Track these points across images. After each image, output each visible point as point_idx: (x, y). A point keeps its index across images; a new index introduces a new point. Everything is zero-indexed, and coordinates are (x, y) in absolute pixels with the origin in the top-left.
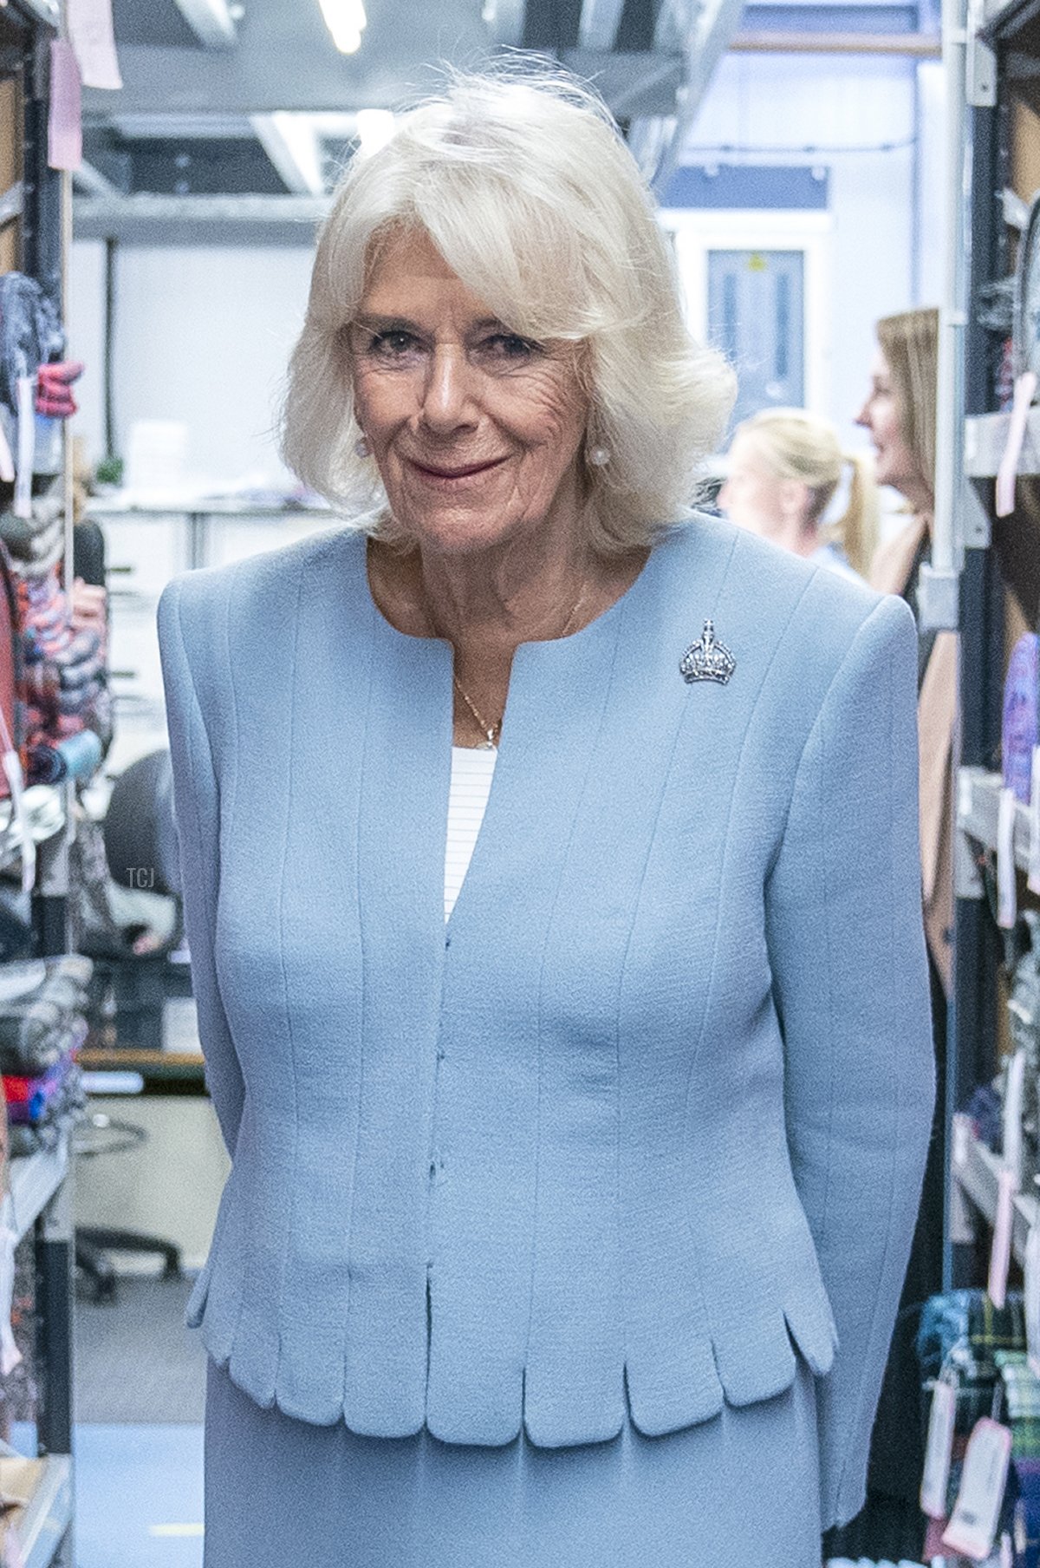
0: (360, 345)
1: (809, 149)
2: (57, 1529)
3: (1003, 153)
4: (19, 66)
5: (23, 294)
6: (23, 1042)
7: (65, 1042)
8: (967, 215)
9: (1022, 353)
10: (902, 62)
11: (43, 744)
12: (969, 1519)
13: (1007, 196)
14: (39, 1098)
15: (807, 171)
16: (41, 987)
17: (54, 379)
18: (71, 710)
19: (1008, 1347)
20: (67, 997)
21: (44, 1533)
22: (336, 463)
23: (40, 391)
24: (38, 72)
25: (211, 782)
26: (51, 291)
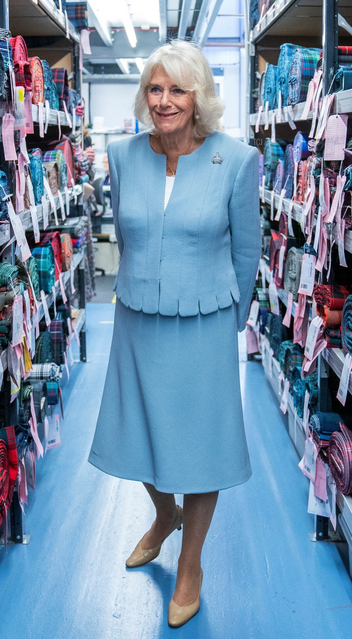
0: (149, 91)
1: (220, 65)
2: (83, 323)
3: (256, 65)
4: (72, 50)
5: (73, 93)
6: (75, 233)
7: (83, 232)
8: (250, 77)
9: (260, 102)
10: (238, 48)
11: (78, 177)
12: (252, 319)
13: (257, 73)
14: (78, 243)
15: (220, 69)
16: (78, 222)
17: (79, 109)
18: (83, 170)
19: (259, 287)
20: (83, 224)
21: (80, 323)
22: (144, 115)
23: (77, 111)
24: (76, 51)
25: (118, 183)
26: (79, 92)
